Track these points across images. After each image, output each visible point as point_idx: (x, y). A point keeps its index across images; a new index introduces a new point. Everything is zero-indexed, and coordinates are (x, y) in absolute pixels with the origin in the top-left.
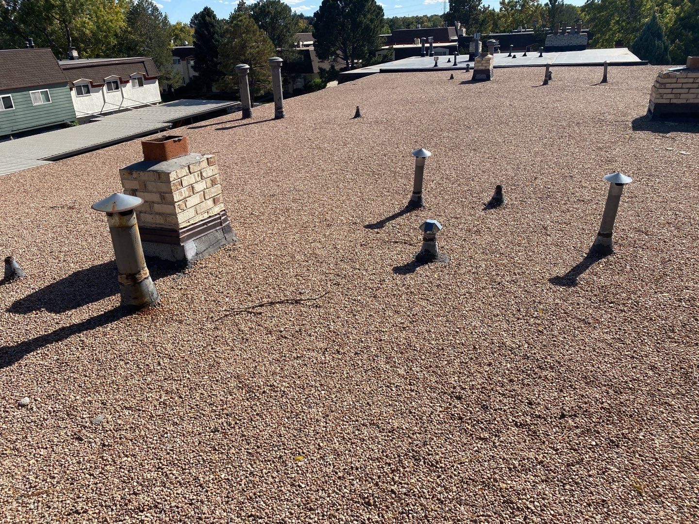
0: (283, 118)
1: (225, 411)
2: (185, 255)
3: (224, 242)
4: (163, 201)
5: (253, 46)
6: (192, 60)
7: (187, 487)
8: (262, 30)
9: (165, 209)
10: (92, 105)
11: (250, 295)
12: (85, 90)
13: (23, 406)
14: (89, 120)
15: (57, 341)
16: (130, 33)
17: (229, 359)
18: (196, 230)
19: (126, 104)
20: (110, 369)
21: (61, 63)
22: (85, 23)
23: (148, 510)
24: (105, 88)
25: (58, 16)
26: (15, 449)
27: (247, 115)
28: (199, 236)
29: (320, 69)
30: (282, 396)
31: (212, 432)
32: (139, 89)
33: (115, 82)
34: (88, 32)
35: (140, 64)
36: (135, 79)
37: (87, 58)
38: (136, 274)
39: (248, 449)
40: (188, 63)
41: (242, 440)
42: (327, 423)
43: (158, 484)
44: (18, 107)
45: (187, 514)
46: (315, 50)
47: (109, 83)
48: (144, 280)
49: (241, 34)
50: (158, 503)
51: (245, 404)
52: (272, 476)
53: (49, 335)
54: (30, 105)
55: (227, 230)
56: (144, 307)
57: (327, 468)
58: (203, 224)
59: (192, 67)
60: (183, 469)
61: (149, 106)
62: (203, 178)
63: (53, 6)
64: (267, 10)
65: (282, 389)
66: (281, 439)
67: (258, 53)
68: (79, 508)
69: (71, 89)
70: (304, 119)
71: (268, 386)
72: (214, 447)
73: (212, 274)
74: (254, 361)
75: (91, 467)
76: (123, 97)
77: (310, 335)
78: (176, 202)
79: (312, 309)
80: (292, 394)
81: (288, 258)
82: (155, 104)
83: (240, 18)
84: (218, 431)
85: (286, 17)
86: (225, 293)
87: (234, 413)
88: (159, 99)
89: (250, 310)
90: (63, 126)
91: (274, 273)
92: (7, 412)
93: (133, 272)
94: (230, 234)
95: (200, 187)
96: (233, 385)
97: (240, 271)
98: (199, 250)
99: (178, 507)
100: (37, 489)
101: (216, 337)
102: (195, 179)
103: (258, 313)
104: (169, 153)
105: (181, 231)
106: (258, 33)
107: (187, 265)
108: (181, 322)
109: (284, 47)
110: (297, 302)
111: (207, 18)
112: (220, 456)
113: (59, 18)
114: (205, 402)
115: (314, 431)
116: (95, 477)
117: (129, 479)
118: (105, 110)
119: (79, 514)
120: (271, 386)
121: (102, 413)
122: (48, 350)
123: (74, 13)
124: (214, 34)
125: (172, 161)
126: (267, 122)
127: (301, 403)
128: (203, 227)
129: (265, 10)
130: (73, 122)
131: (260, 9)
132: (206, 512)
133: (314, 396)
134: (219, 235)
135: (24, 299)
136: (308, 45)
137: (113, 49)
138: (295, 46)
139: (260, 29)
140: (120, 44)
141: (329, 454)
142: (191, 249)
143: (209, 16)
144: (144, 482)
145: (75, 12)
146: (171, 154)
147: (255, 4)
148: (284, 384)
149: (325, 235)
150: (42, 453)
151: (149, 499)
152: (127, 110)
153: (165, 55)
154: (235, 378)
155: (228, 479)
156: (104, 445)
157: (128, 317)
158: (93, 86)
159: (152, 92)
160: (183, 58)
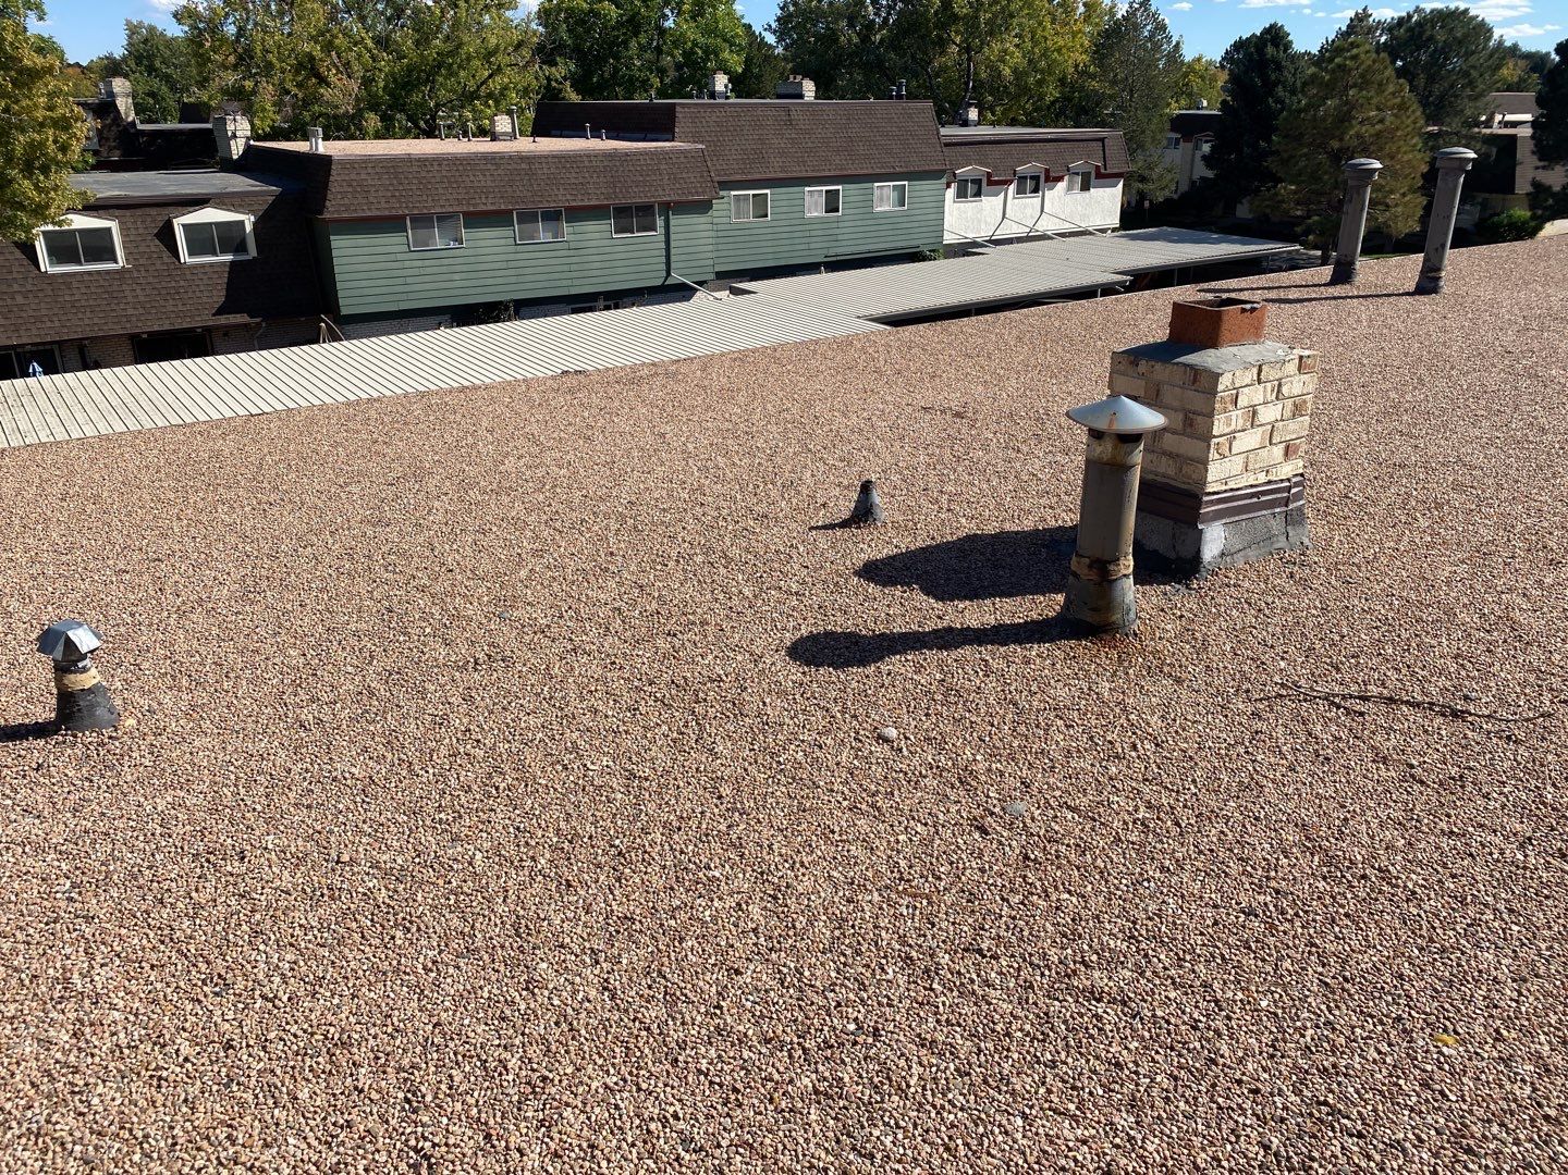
0: (1436, 293)
1: (1273, 884)
2: (1198, 551)
3: (1282, 543)
4: (1188, 430)
5: (1368, 118)
6: (1207, 142)
7: (1187, 994)
8: (1401, 81)
9: (1187, 446)
10: (979, 221)
11: (1338, 670)
12: (972, 189)
13: (886, 740)
14: (965, 250)
15: (940, 648)
16: (1093, 76)
17: (1284, 785)
18: (1235, 504)
19: (1047, 225)
20: (1037, 726)
21: (944, 131)
22: (1007, 54)
23: (1109, 1002)
24: (1012, 188)
25: (958, 40)
26: (873, 806)
27: (1343, 274)
28: (1237, 518)
29: (1536, 184)
30: (1408, 900)
31: (1244, 913)
32: (1079, 196)
33: (1036, 178)
34: (1007, 71)
35: (1094, 144)
36: (1077, 174)
37: (993, 124)
38: (1110, 563)
39: (1321, 974)
40: (1197, 147)
41: (1309, 952)
42: (1520, 994)
43: (1130, 965)
44: (847, 212)
45: (1186, 1043)
46: (1533, 137)
47: (1022, 179)
48: (1120, 578)
49: (1347, 88)
50: (1130, 998)
51: (1320, 885)
52: (1376, 1048)
53: (924, 634)
54: (869, 210)
55: (1294, 519)
56: (1106, 632)
57: (1516, 1087)
58: (1252, 495)
59: (1204, 158)
60: (1179, 959)
61: (1091, 233)
62: (1281, 397)
63: (955, 18)
64: (1429, 33)
65: (1410, 885)
66: (1402, 985)
67: (1378, 135)
68: (984, 946)
69: (948, 186)
70: (1493, 303)
71: (1373, 867)
72: (1247, 941)
73: (1250, 604)
74: (1343, 807)
75: (1004, 886)
76: (1042, 211)
77: (1486, 796)
78: (1215, 437)
79: (1495, 740)
80: (1432, 902)
81: (1436, 613)
82: (1103, 231)
83: (1355, 51)
84: (1256, 916)
85: (1473, 53)
86: (1279, 649)
87: (1292, 893)
88: (1115, 221)
89: (1337, 700)
90: (915, 257)
91: (1399, 636)
92: (860, 741)
93: (1106, 558)
94: (1300, 530)
95: (1268, 414)
96: (1291, 838)
97: (1314, 612)
98: (1228, 547)
99: (1168, 1022)
100: (911, 887)
101: (1257, 733)
102: (1265, 396)
103: (1355, 712)
104: (1225, 333)
105: (1206, 499)
106: (1391, 88)
107: (1198, 571)
108: (1179, 681)
109: (1449, 125)
110: (1456, 714)
111: (1270, 50)
112: (1260, 963)
113: (962, 42)
114: (1231, 850)
115: (1485, 998)
116: (1010, 906)
117: (1073, 934)
118: (1000, 234)
119: (984, 956)
120: (1380, 870)
121: (1022, 799)
122: (925, 659)
123: (991, 33)
124: (1276, 84)
125: (1227, 351)
126: (1391, 299)
127: (1454, 929)
128: (1248, 501)
129: (1421, 34)
130: (933, 251)
131: (1411, 29)
132: (1227, 1055)
133: (1489, 928)
134: (1276, 525)
135: (882, 561)
136: (1514, 124)
137: (1049, 108)
138: (1478, 124)
139: (1398, 77)
140: (1066, 99)
141: (1523, 1059)
142: (1214, 540)
143: (1277, 46)
144: (1103, 951)
145: (993, 31)
146: (1228, 334)
147: (1401, 19)
148: (1413, 876)
149: (1540, 582)
150: (919, 830)
151: (1111, 984)
152: (1044, 237)
153: (1153, 127)
154: (1296, 825)
155: (1276, 1014)
156: (1027, 857)
157: (1073, 643)
158: (990, 183)
159: (1106, 203)
160: (1187, 137)
